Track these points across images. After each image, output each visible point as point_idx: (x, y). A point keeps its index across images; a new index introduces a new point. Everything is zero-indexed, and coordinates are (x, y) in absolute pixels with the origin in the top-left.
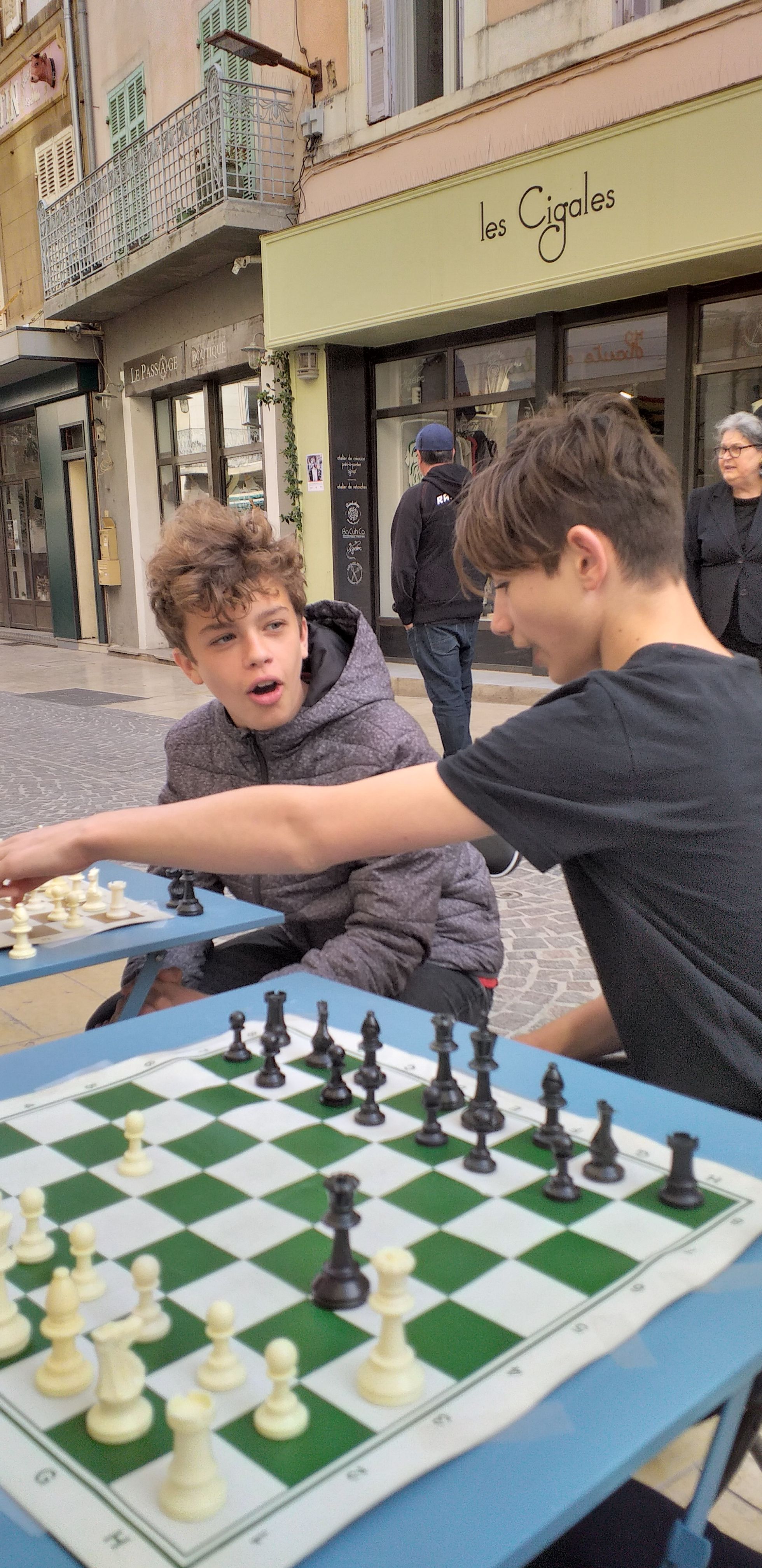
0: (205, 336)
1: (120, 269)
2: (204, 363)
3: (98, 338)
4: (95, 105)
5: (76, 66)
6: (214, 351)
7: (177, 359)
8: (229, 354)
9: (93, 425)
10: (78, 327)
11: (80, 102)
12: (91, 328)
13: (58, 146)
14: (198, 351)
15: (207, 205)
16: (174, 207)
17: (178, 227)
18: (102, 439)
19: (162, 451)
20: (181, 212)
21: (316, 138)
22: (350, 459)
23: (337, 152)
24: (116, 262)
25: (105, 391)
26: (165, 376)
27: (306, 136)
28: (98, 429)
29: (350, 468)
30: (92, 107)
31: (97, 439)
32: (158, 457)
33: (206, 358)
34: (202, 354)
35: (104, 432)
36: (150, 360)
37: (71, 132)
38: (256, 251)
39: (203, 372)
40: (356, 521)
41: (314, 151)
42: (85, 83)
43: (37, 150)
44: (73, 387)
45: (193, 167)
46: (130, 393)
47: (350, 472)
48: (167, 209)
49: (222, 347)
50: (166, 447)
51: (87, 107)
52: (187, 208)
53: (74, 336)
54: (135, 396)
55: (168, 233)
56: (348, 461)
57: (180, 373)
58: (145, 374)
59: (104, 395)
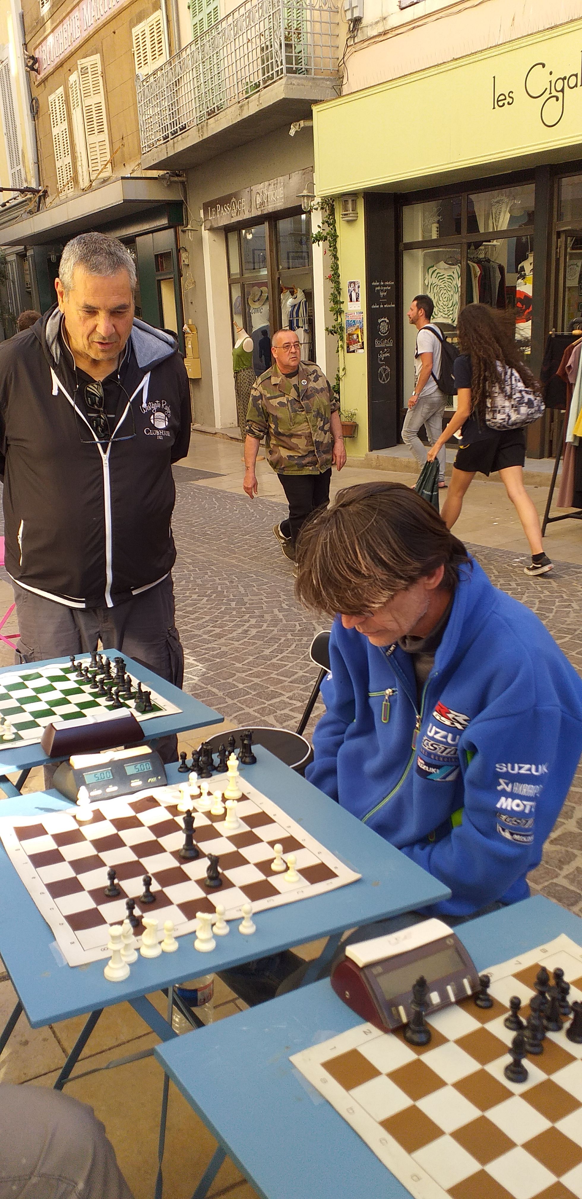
0: (267, 183)
1: (200, 131)
2: (266, 205)
3: (183, 183)
6: (274, 194)
7: (244, 200)
8: (286, 198)
9: (179, 252)
10: (168, 175)
12: (178, 176)
13: (150, 27)
14: (261, 194)
15: (269, 81)
16: (244, 81)
17: (246, 98)
18: (186, 263)
19: (232, 272)
20: (249, 86)
21: (357, 21)
22: (382, 283)
23: (375, 33)
24: (197, 125)
25: (188, 226)
26: (235, 214)
27: (349, 20)
28: (184, 255)
29: (382, 291)
31: (182, 263)
32: (229, 277)
33: (267, 201)
34: (264, 197)
35: (187, 257)
36: (223, 201)
37: (160, 15)
38: (308, 115)
39: (265, 212)
40: (386, 333)
41: (356, 32)
43: (133, 30)
44: (164, 222)
45: (259, 49)
46: (208, 227)
47: (382, 294)
48: (238, 83)
49: (280, 192)
50: (235, 270)
52: (253, 83)
53: (165, 182)
54: (211, 229)
55: (239, 102)
56: (380, 286)
57: (246, 212)
58: (220, 212)
59: (188, 229)
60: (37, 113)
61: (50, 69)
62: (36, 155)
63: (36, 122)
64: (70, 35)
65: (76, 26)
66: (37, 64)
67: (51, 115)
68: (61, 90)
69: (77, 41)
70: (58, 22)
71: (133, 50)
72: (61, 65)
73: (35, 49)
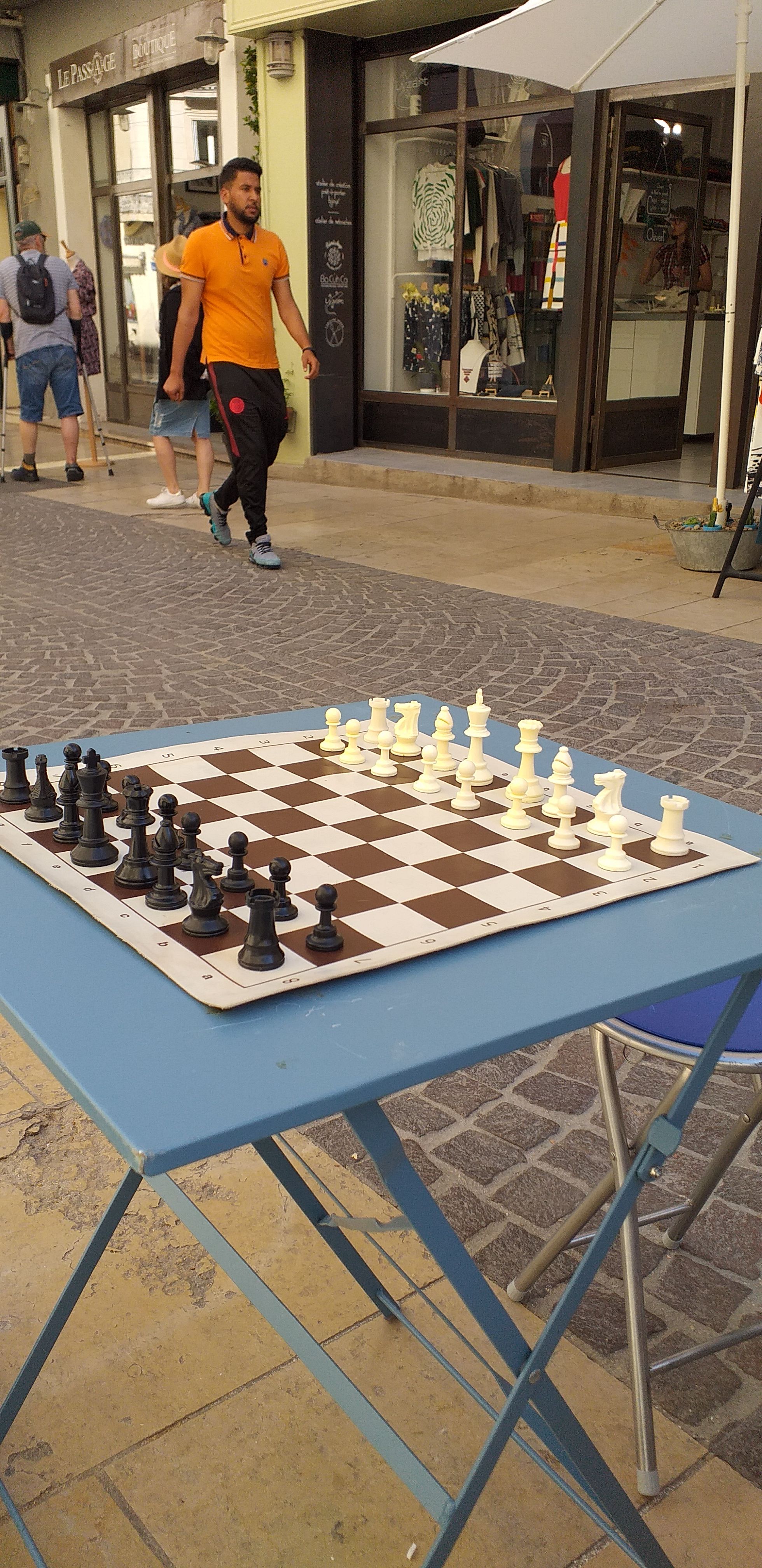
0: (149, 25)
2: (148, 61)
3: (17, 30)
6: (161, 43)
7: (114, 56)
8: (179, 47)
9: (14, 142)
12: (9, 15)
14: (140, 44)
18: (25, 161)
19: (96, 178)
22: (332, 185)
25: (27, 99)
26: (99, 79)
28: (20, 149)
29: (332, 196)
31: (19, 162)
32: (92, 186)
33: (150, 54)
34: (144, 49)
35: (26, 153)
36: (82, 57)
39: (146, 73)
40: (337, 266)
46: (58, 103)
47: (331, 202)
49: (171, 38)
50: (102, 174)
54: (64, 106)
56: (330, 188)
57: (118, 75)
58: (76, 76)
59: (26, 104)
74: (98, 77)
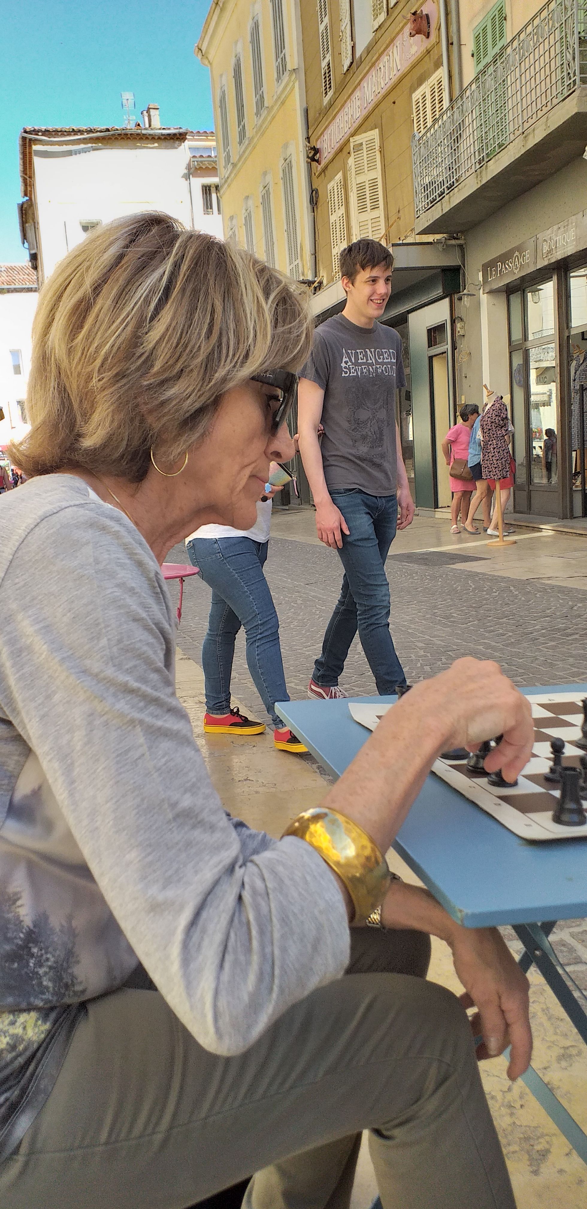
0: (555, 227)
1: (479, 177)
2: (554, 252)
3: (461, 246)
4: (462, 43)
5: (447, 14)
6: (564, 238)
7: (529, 253)
8: (579, 239)
9: (455, 322)
10: (444, 239)
11: (450, 44)
12: (455, 238)
13: (431, 87)
14: (549, 241)
17: (532, 125)
18: (461, 333)
19: (513, 339)
24: (476, 171)
25: (465, 291)
26: (518, 270)
28: (459, 325)
30: (460, 45)
31: (457, 334)
32: (510, 344)
33: (556, 247)
34: (552, 244)
35: (463, 327)
36: (505, 258)
37: (442, 73)
39: (553, 260)
42: (453, 28)
43: (414, 95)
44: (439, 292)
46: (487, 290)
48: (523, 111)
49: (572, 234)
50: (517, 335)
51: (455, 47)
53: (440, 247)
54: (490, 292)
55: (523, 133)
57: (531, 265)
58: (501, 271)
59: (464, 294)
60: (316, 204)
61: (330, 157)
62: (314, 248)
63: (315, 212)
64: (350, 116)
65: (357, 107)
66: (318, 155)
67: (330, 203)
68: (339, 176)
69: (357, 121)
70: (339, 106)
71: (412, 116)
72: (341, 150)
73: (317, 140)
74: (516, 269)
